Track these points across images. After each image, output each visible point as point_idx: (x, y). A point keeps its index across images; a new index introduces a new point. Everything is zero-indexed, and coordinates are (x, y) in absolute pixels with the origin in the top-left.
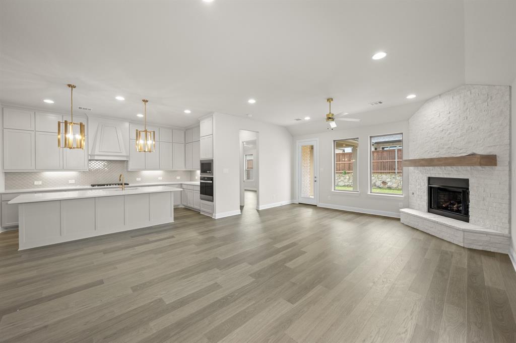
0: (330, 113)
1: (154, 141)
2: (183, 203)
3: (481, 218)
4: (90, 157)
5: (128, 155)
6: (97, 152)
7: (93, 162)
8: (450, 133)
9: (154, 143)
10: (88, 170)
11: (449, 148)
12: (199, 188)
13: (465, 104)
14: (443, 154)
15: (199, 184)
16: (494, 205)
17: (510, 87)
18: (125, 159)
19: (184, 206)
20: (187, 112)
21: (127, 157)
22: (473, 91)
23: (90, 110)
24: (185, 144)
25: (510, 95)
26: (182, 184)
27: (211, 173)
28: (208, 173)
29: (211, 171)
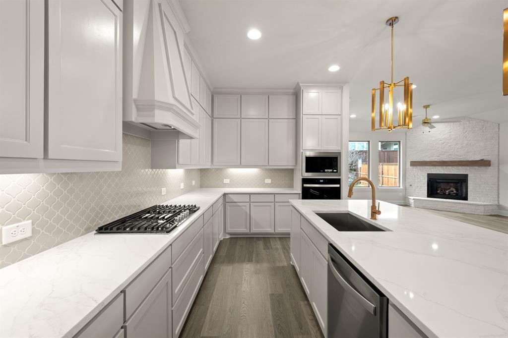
0: (426, 118)
3: (478, 197)
8: (450, 145)
11: (450, 155)
13: (464, 128)
14: (445, 158)
16: (488, 188)
17: (499, 125)
22: (471, 122)
25: (499, 129)
27: (337, 172)
28: (328, 172)
29: (337, 170)
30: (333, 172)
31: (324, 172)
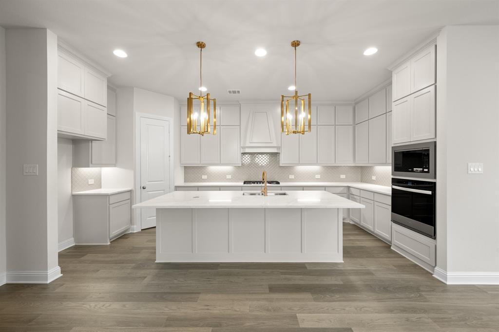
1: (310, 113)
2: (351, 216)
4: (242, 150)
5: (280, 145)
6: (248, 145)
7: (247, 156)
9: (309, 117)
10: (240, 165)
12: (389, 201)
15: (390, 193)
18: (276, 151)
19: (354, 221)
20: (371, 51)
21: (278, 148)
23: (239, 92)
24: (355, 124)
26: (349, 187)
27: (428, 172)
28: (417, 171)
29: (428, 168)
30: (423, 172)
31: (413, 171)
